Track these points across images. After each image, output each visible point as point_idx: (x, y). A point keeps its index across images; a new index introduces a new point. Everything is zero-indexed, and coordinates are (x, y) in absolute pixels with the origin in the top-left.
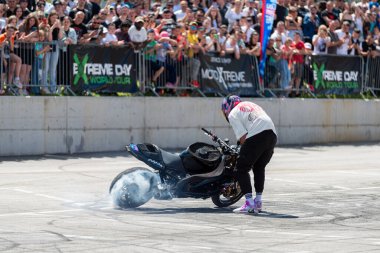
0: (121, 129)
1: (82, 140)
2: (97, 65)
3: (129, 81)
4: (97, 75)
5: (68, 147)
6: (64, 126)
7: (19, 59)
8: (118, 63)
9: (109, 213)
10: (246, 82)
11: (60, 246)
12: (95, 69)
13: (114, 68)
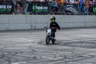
0: (45, 23)
1: (35, 26)
2: (39, 7)
3: (47, 11)
4: (39, 9)
5: (32, 28)
6: (30, 22)
7: (19, 5)
8: (44, 6)
9: (44, 44)
10: (77, 11)
11: (33, 53)
12: (38, 8)
13: (43, 7)
